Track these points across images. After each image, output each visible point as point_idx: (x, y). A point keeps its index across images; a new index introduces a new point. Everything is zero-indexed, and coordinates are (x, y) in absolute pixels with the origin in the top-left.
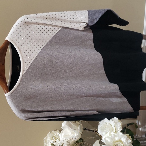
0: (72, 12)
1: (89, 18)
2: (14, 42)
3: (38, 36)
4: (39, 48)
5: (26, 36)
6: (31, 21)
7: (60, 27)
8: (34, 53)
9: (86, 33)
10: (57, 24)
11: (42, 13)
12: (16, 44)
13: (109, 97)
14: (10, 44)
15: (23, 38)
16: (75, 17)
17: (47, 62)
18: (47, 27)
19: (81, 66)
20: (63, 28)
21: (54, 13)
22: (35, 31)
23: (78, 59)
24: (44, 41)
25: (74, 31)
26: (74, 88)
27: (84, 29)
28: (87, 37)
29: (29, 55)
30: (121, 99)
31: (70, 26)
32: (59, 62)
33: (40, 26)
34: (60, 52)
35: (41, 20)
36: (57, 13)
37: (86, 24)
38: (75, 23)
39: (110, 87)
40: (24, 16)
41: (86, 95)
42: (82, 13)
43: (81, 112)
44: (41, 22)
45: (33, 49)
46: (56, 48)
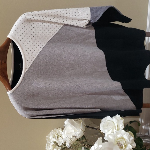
0: (74, 9)
1: (91, 15)
2: (16, 40)
3: (40, 34)
4: (40, 45)
5: (28, 34)
6: (33, 19)
7: (62, 24)
8: (36, 51)
9: (88, 30)
10: (59, 21)
11: (44, 11)
12: (17, 42)
13: (112, 95)
14: (12, 42)
15: (25, 36)
16: (77, 14)
17: (49, 60)
18: (48, 24)
19: (83, 64)
20: (65, 25)
21: (56, 10)
22: (37, 29)
23: (80, 56)
24: (46, 38)
25: (76, 28)
26: (76, 86)
27: (86, 27)
28: (89, 34)
29: (30, 53)
30: (123, 96)
31: (72, 23)
32: (61, 59)
33: (42, 23)
34: (62, 50)
35: (43, 17)
36: (58, 10)
37: (88, 21)
38: (77, 20)
39: (113, 85)
40: (26, 14)
41: (88, 93)
42: (84, 10)
43: (83, 110)
44: (42, 19)
45: (35, 47)
46: (58, 46)
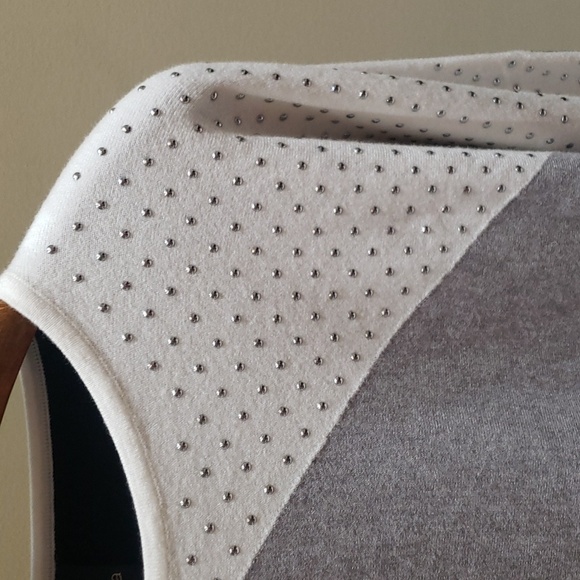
2: (79, 331)
3: (319, 266)
8: (279, 448)
12: (94, 350)
14: (34, 346)
15: (172, 291)
17: (412, 537)
22: (289, 221)
24: (373, 310)
29: (225, 470)
32: (523, 519)
45: (271, 402)
46: (481, 382)
